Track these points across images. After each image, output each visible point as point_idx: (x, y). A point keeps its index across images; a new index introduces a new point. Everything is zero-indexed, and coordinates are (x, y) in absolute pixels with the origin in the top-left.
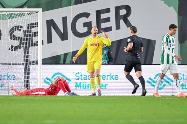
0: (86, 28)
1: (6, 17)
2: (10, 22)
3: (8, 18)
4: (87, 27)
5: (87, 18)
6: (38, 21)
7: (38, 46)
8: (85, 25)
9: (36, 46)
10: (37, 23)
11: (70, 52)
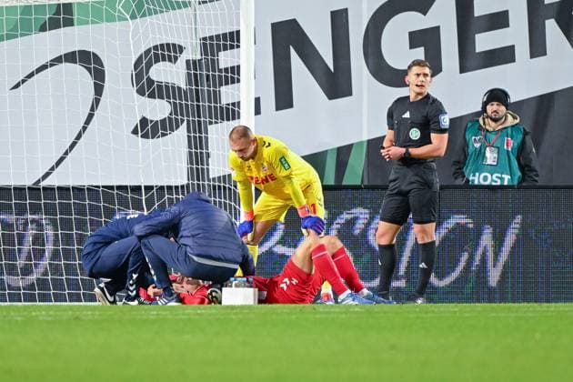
1: (119, 11)
2: (136, 31)
3: (128, 17)
4: (422, 48)
5: (425, 13)
6: (238, 24)
7: (239, 118)
8: (416, 39)
9: (233, 119)
10: (238, 32)
11: (361, 143)
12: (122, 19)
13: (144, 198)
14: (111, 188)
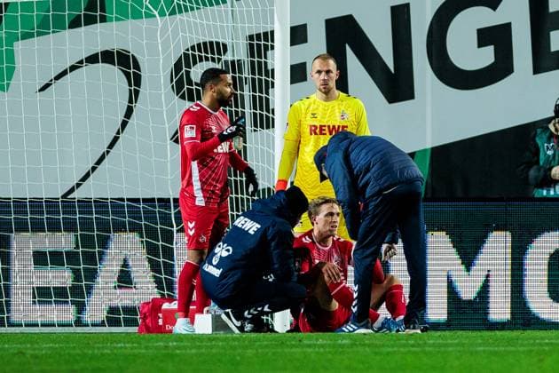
0: (491, 49)
2: (164, 29)
3: (156, 13)
4: (492, 47)
5: (494, 8)
12: (149, 15)
13: (173, 212)
14: (137, 201)
